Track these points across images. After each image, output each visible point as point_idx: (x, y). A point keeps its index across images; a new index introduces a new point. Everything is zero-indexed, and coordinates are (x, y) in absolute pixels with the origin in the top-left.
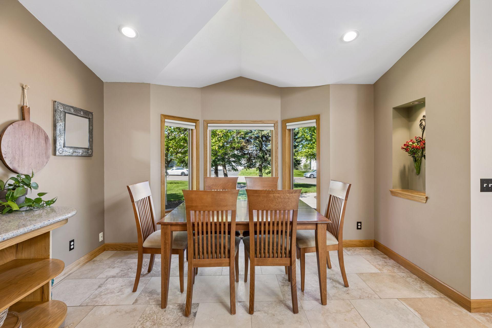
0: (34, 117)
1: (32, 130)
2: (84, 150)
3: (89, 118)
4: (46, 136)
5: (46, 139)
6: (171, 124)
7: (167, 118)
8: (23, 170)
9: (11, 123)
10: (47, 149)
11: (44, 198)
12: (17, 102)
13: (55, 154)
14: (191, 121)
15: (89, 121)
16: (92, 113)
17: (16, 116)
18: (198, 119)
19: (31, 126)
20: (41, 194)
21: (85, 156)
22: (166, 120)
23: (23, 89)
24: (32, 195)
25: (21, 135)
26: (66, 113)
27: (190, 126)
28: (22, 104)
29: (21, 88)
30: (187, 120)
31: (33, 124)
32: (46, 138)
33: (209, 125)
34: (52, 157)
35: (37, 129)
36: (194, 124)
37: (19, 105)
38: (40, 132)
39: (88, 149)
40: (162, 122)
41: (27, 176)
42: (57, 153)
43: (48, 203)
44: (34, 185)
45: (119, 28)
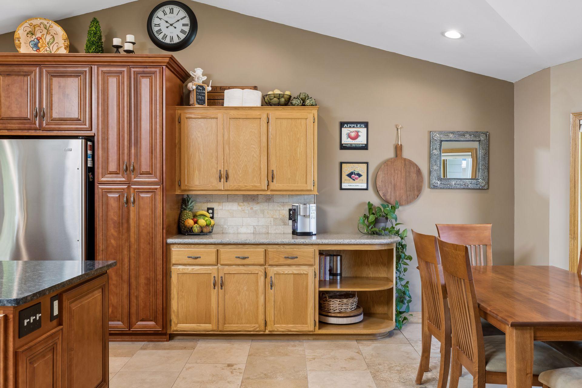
1: (403, 165)
3: (480, 141)
4: (418, 169)
5: (418, 172)
9: (386, 161)
10: (420, 182)
12: (393, 143)
13: (430, 187)
16: (486, 133)
19: (403, 162)
21: (473, 189)
23: (398, 129)
25: (393, 171)
26: (441, 141)
28: (397, 143)
29: (396, 129)
31: (405, 160)
34: (426, 189)
35: (409, 163)
37: (394, 145)
38: (412, 166)
39: (477, 180)
40: (575, 126)
45: (443, 34)
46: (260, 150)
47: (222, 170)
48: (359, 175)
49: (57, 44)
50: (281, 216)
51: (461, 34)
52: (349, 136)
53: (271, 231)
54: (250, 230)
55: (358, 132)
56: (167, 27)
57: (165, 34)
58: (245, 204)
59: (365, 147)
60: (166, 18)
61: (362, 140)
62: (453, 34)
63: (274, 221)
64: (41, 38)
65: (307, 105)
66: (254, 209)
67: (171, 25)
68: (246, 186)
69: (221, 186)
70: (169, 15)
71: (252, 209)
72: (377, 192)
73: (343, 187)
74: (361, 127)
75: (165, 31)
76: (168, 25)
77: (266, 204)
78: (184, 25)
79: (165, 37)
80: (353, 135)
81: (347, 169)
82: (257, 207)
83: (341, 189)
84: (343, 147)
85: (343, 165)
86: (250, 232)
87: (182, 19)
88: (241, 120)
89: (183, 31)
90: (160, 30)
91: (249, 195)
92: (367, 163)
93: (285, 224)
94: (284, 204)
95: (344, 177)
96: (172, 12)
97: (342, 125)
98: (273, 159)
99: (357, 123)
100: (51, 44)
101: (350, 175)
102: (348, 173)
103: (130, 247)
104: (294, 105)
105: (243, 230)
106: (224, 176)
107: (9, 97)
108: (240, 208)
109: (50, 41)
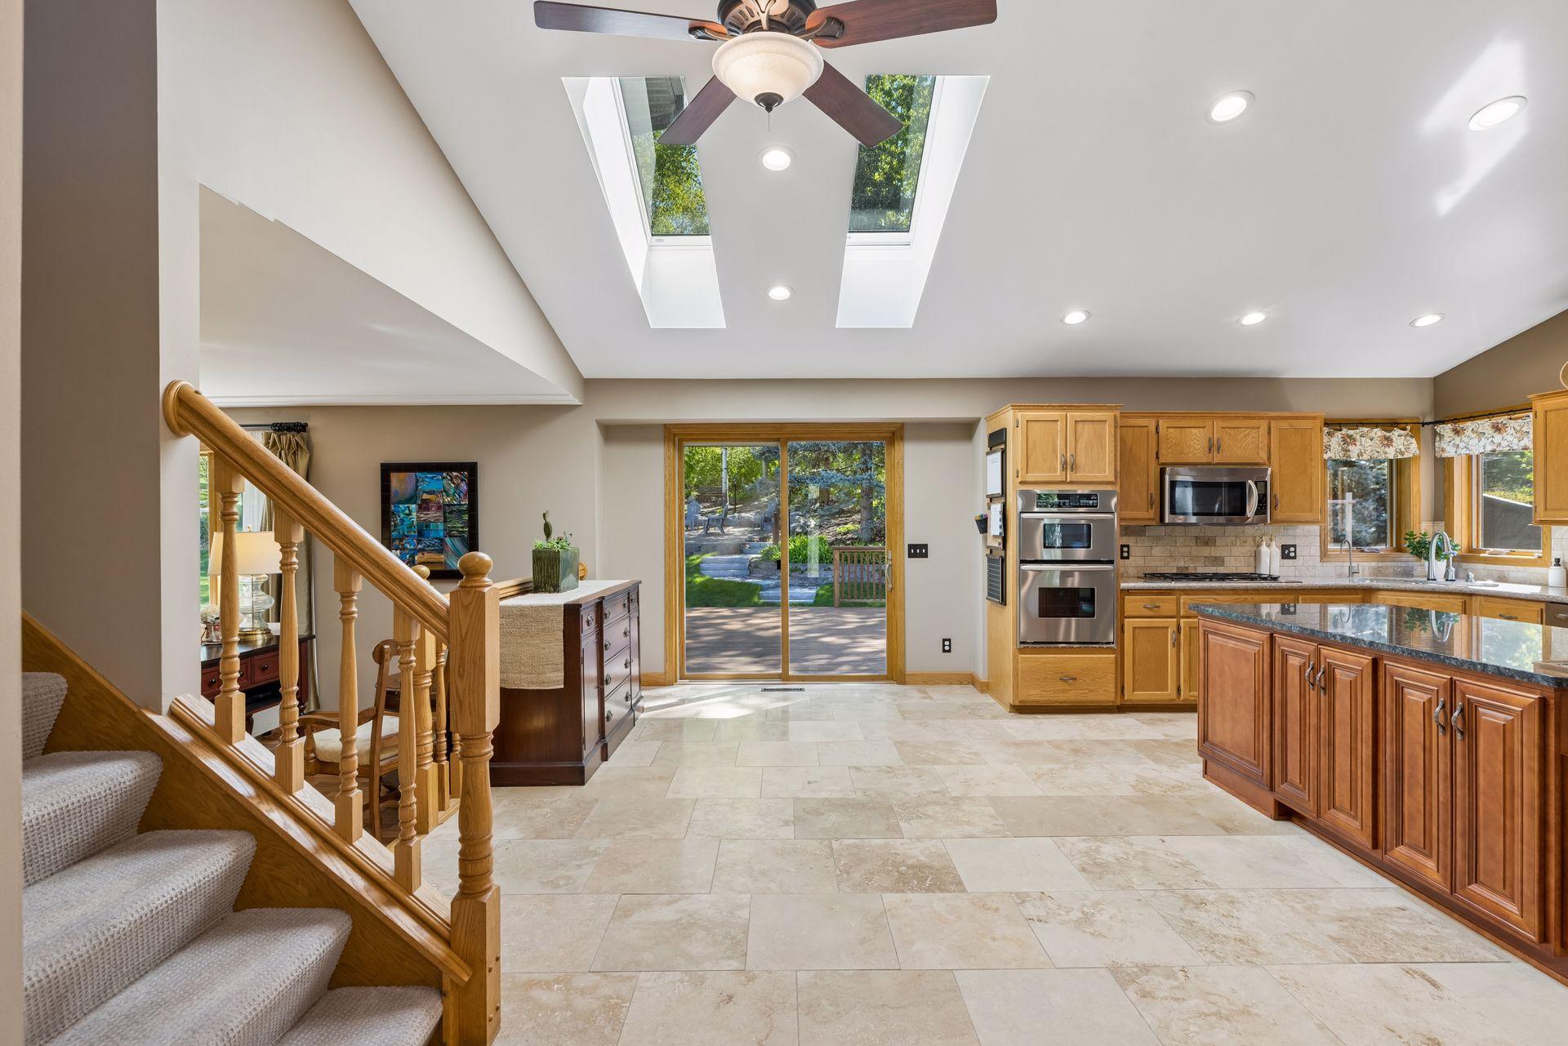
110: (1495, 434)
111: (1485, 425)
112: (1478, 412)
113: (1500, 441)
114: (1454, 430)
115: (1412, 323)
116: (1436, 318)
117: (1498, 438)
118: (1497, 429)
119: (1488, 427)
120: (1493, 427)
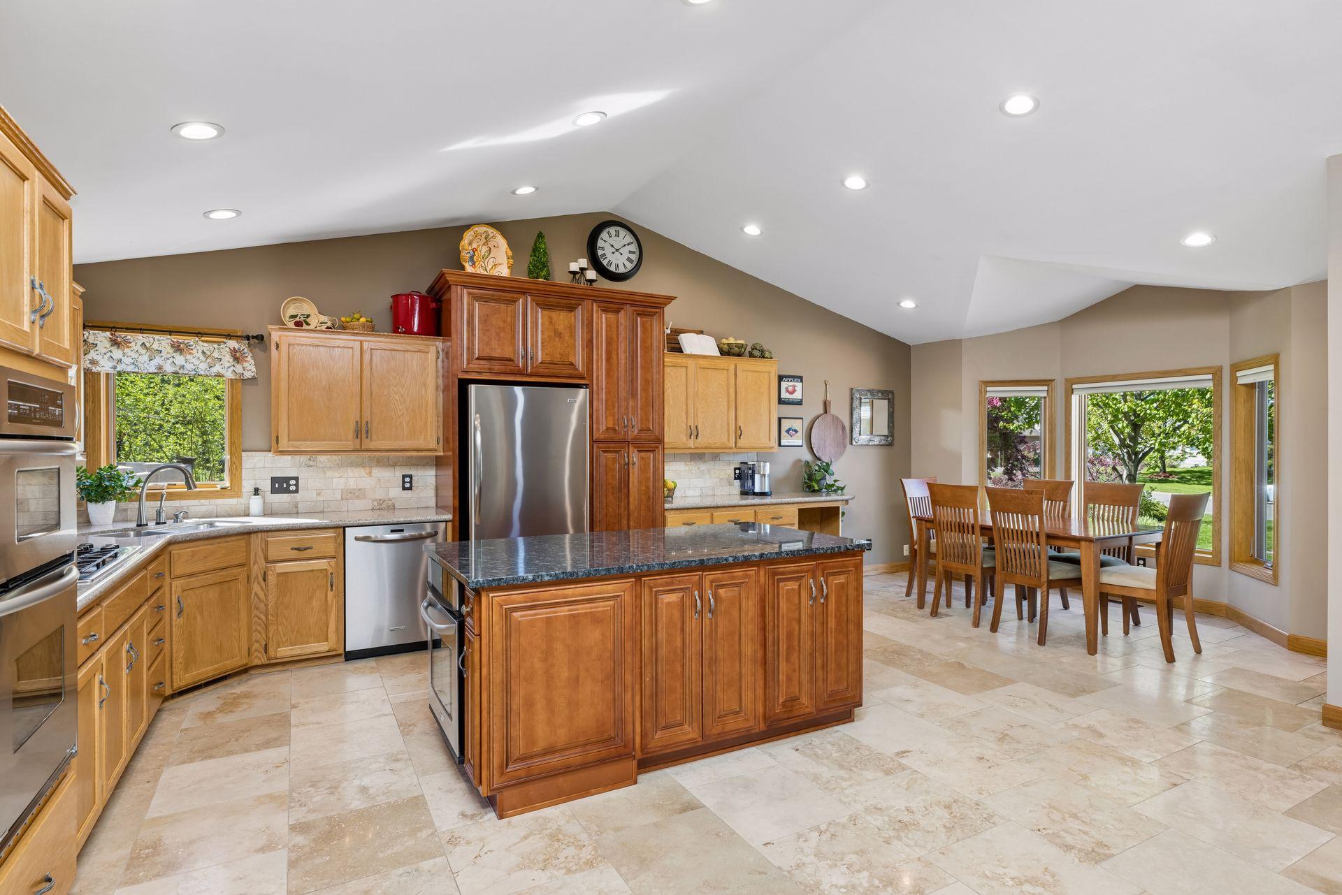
0: (834, 410)
1: (833, 422)
2: (883, 438)
3: (889, 399)
4: (843, 426)
5: (845, 430)
6: (995, 393)
7: (991, 384)
8: (826, 459)
9: (817, 417)
10: (844, 439)
11: (837, 484)
12: (822, 398)
13: (851, 444)
14: (1039, 383)
15: (889, 402)
16: (892, 392)
17: (821, 411)
18: (1053, 379)
19: (832, 418)
20: (835, 481)
21: (885, 445)
22: (988, 389)
23: (826, 385)
24: (829, 480)
25: (824, 427)
26: (862, 398)
27: (1040, 392)
28: (826, 398)
30: (1027, 383)
31: (834, 416)
32: (844, 428)
33: (1074, 386)
34: (848, 446)
35: (836, 420)
36: (1046, 388)
37: (823, 400)
38: (840, 423)
39: (887, 436)
40: (982, 392)
41: (827, 463)
42: (854, 443)
43: (838, 488)
44: (831, 472)
45: (898, 304)
46: (728, 404)
47: (692, 425)
48: (796, 431)
49: (492, 260)
50: (727, 476)
51: (916, 304)
52: (787, 391)
53: (718, 492)
54: (698, 493)
55: (795, 386)
56: (613, 253)
57: (610, 261)
58: (693, 463)
59: (800, 403)
60: (611, 241)
61: (797, 396)
62: (908, 304)
63: (720, 482)
64: (476, 250)
65: (767, 358)
66: (701, 469)
67: (617, 250)
68: (715, 443)
69: (691, 443)
70: (614, 238)
71: (699, 468)
72: (811, 449)
73: (782, 444)
74: (797, 382)
75: (610, 257)
76: (614, 250)
77: (712, 462)
78: (630, 252)
79: (610, 263)
80: (790, 389)
81: (786, 424)
82: (703, 467)
83: (780, 445)
84: (781, 401)
85: (783, 421)
86: (696, 495)
87: (629, 244)
88: (710, 371)
89: (629, 260)
90: (604, 254)
91: (696, 453)
92: (802, 418)
93: (731, 484)
94: (729, 463)
95: (783, 433)
96: (617, 235)
97: (781, 378)
98: (740, 414)
99: (794, 377)
100: (486, 258)
101: (788, 431)
102: (787, 428)
103: (629, 515)
104: (756, 357)
105: (690, 493)
106: (694, 433)
107: (488, 330)
108: (687, 468)
109: (484, 255)
110: (174, 354)
111: (162, 342)
112: (155, 326)
113: (183, 363)
114: (111, 340)
115: (206, 214)
116: (232, 214)
117: (180, 359)
118: (177, 348)
119: (166, 345)
120: (172, 346)
